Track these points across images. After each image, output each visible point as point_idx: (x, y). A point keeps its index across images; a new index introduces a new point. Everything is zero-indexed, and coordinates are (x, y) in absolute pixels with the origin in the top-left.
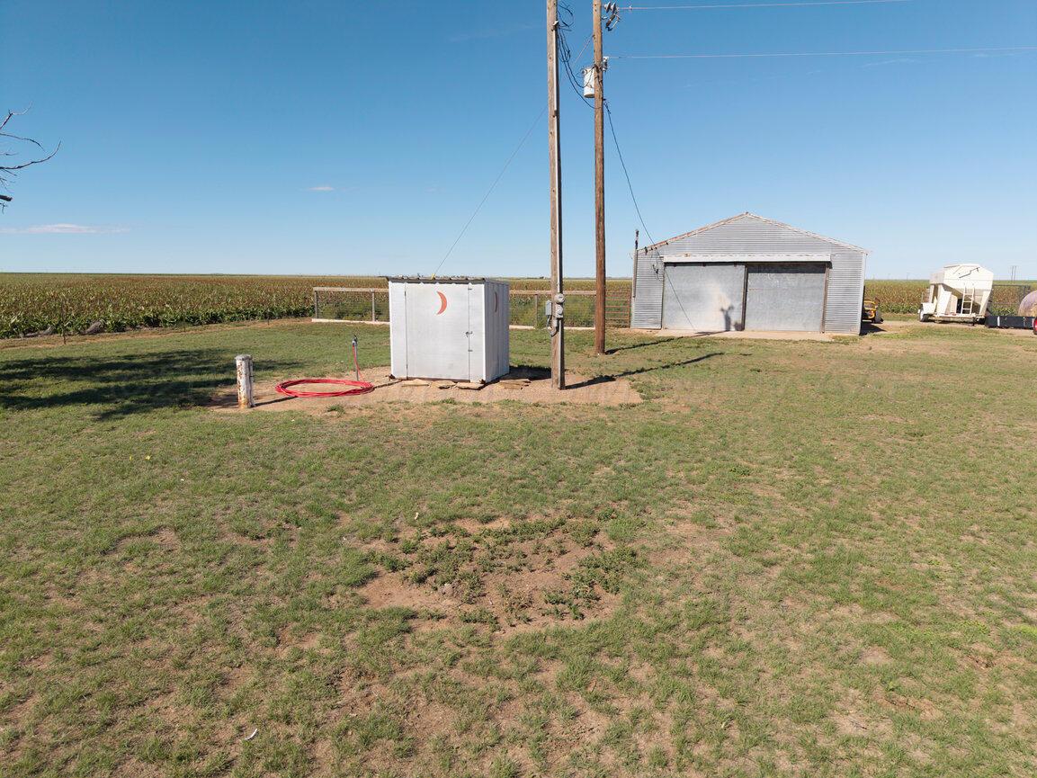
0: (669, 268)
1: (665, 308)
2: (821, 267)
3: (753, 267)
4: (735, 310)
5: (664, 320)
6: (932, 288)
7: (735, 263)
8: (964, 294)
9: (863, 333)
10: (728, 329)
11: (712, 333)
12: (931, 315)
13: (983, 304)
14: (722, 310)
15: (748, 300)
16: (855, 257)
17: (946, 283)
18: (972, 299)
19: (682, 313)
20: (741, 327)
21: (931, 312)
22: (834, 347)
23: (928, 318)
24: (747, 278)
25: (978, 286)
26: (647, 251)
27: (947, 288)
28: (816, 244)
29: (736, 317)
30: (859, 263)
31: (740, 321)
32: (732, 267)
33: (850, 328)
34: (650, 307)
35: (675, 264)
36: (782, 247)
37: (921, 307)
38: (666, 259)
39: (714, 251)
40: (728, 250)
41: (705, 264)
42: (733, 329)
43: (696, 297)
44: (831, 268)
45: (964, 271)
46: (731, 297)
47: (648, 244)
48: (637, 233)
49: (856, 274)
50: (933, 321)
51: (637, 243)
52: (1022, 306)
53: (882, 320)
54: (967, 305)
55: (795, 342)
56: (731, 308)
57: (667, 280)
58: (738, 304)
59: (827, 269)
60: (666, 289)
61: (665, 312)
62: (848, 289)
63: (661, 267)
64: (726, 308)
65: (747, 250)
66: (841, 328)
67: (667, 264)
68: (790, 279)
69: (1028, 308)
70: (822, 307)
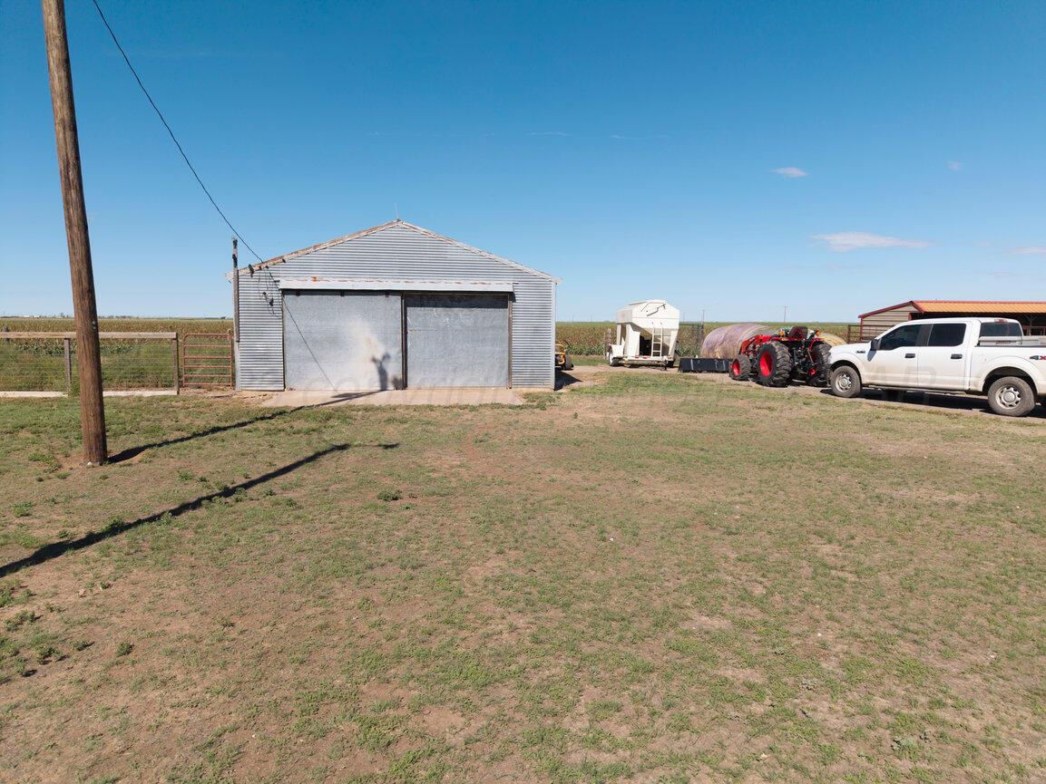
0: (288, 298)
1: (287, 359)
2: (501, 300)
3: (412, 299)
4: (393, 360)
5: (287, 376)
6: (619, 327)
7: (387, 293)
8: (653, 335)
9: (558, 387)
10: (384, 388)
11: (358, 395)
12: (621, 359)
13: (671, 345)
14: (374, 360)
15: (409, 344)
16: (542, 288)
17: (634, 321)
18: (661, 339)
19: (315, 364)
20: (402, 384)
21: (621, 355)
22: (527, 417)
23: (618, 362)
24: (405, 315)
25: (667, 326)
26: (252, 272)
27: (636, 328)
28: (494, 270)
29: (394, 370)
30: (546, 296)
31: (400, 376)
32: (382, 298)
33: (542, 381)
34: (265, 357)
35: (298, 292)
36: (449, 272)
37: (610, 350)
38: (284, 284)
39: (355, 272)
40: (375, 272)
41: (342, 293)
42: (391, 387)
43: (335, 341)
44: (514, 301)
45: (651, 308)
46: (385, 340)
47: (255, 262)
48: (235, 243)
49: (545, 310)
50: (622, 365)
51: (235, 258)
52: (704, 346)
53: (573, 366)
54: (657, 347)
55: (473, 409)
56: (386, 357)
57: (287, 315)
58: (395, 352)
59: (510, 303)
60: (287, 329)
61: (287, 364)
62: (537, 330)
63: (277, 296)
64: (379, 356)
65: (403, 273)
66: (531, 382)
67: (285, 292)
68: (463, 316)
69: (712, 349)
70: (506, 354)
